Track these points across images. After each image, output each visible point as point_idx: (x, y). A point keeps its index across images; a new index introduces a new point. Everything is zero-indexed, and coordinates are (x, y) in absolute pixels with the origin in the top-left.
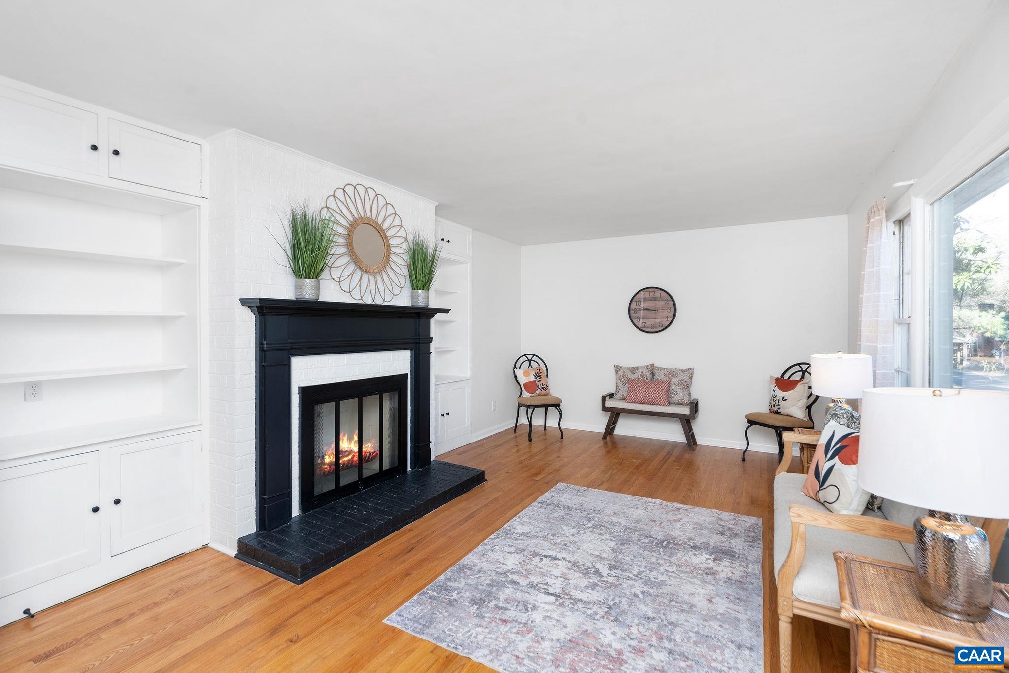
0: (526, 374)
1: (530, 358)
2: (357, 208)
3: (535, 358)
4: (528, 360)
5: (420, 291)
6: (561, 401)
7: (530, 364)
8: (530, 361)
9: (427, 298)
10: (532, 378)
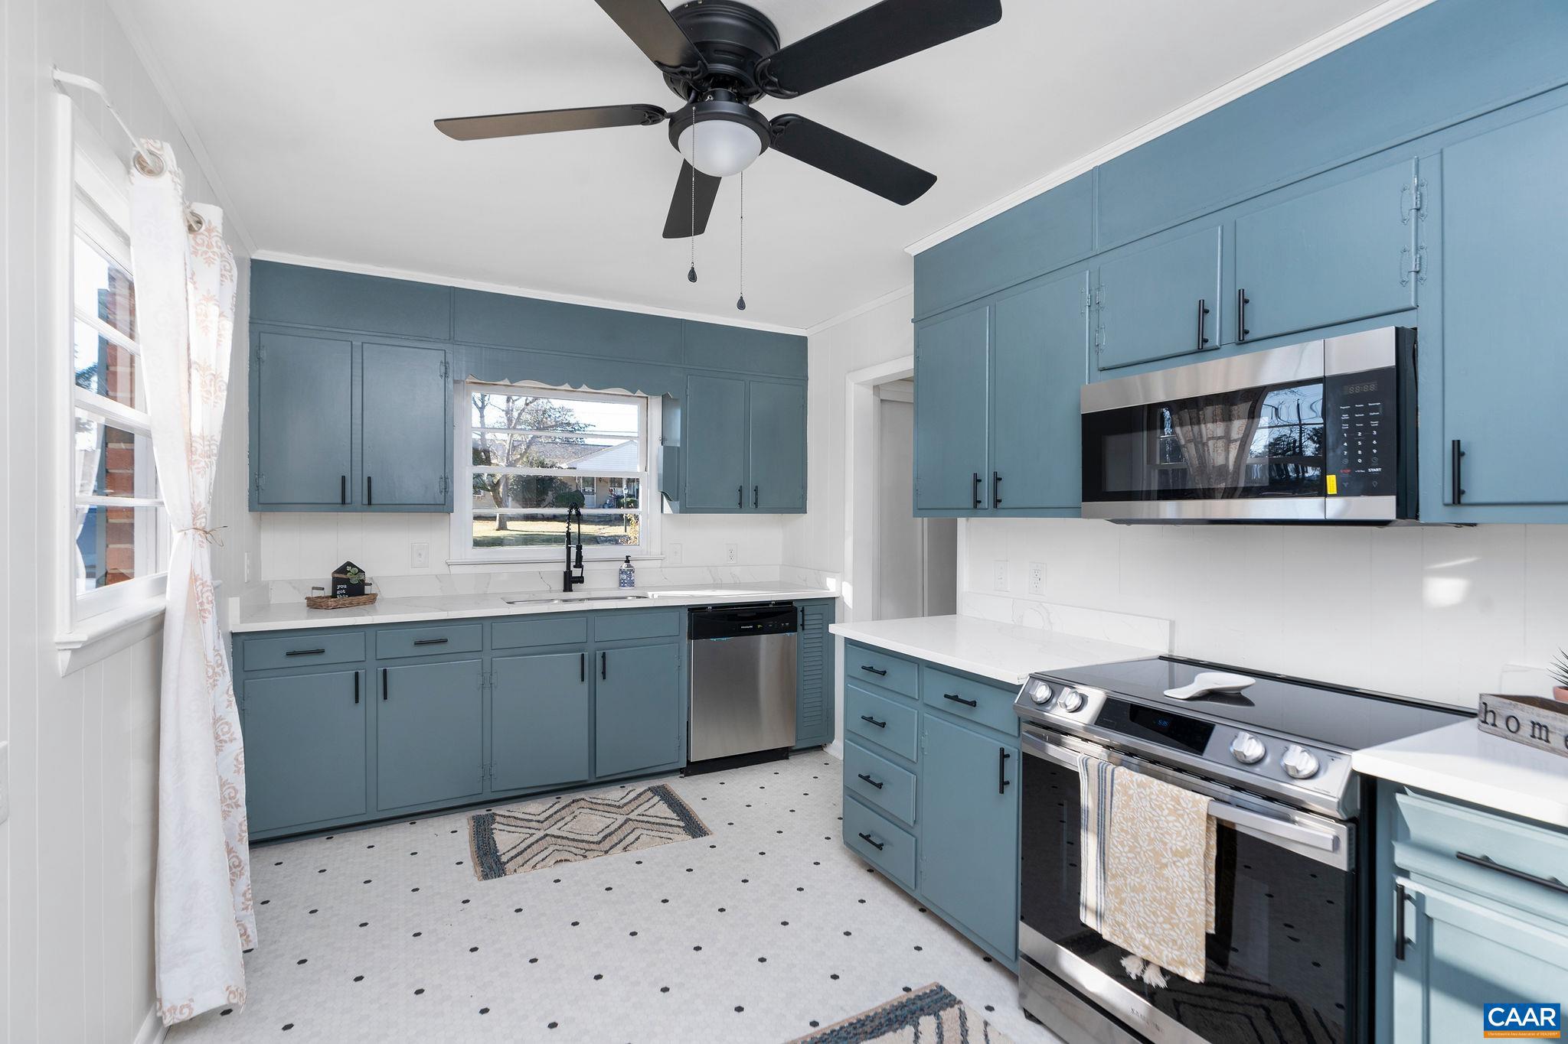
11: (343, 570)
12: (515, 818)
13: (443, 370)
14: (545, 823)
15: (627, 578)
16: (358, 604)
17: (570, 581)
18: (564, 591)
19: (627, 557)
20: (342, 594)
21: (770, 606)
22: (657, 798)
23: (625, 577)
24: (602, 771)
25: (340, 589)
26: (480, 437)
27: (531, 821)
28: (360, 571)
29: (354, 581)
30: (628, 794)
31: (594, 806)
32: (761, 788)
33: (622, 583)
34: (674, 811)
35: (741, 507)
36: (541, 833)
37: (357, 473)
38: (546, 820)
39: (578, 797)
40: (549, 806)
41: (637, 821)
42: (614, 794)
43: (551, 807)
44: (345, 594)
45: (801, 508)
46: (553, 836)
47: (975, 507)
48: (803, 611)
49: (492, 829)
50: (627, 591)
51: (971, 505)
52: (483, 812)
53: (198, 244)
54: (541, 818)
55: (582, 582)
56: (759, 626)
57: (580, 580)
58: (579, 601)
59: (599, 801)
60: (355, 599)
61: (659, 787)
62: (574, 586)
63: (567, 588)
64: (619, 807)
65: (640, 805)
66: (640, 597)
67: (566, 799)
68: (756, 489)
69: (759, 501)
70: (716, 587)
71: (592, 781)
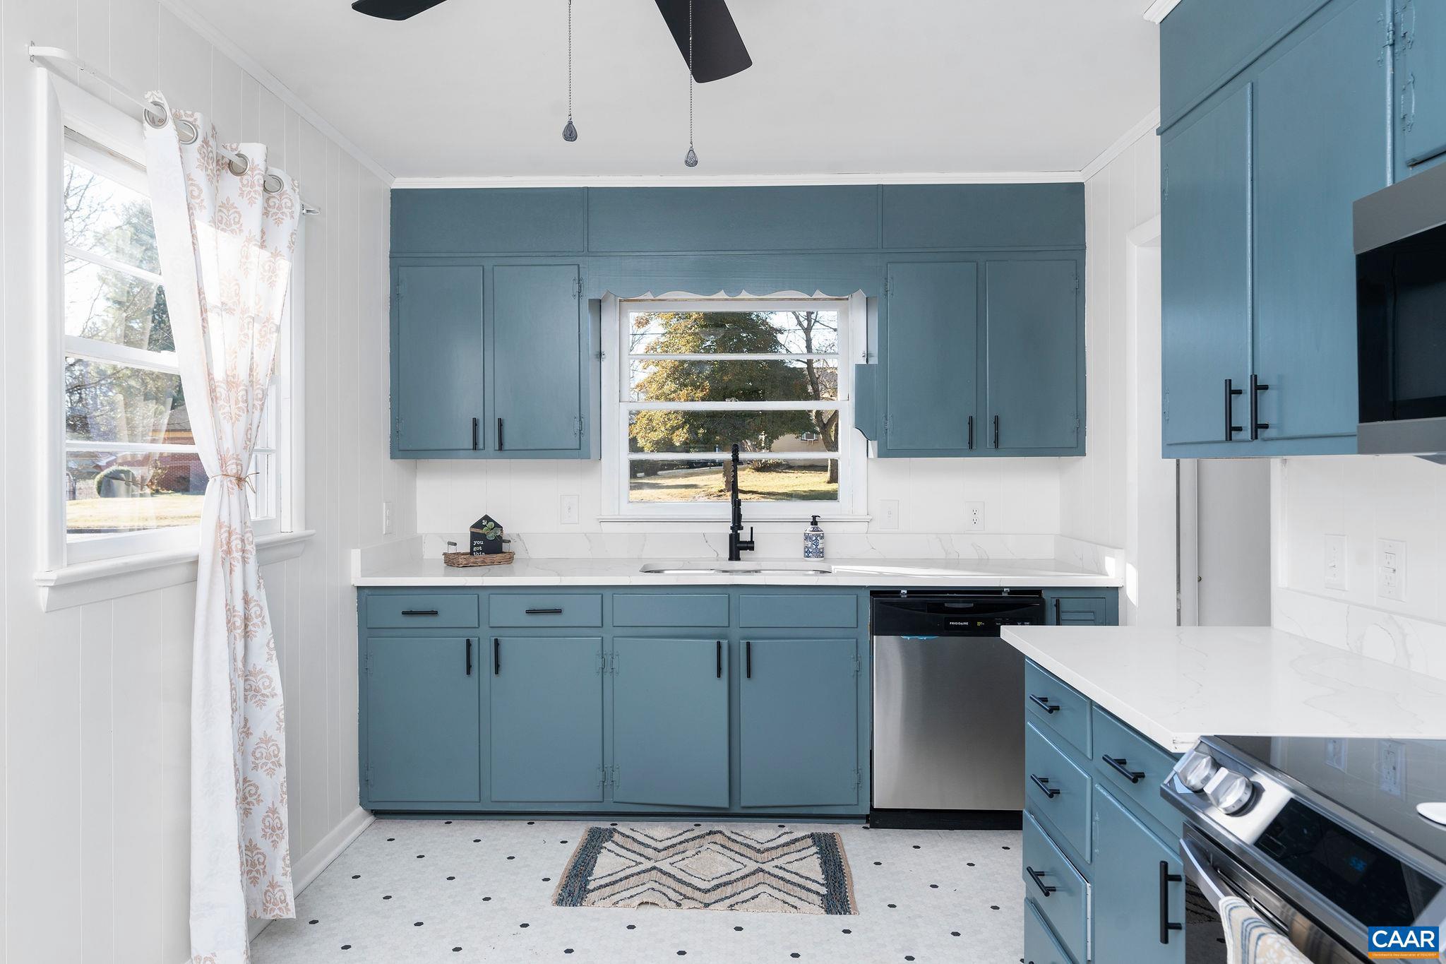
11: (478, 525)
12: (633, 839)
13: (577, 289)
14: (662, 853)
15: (815, 546)
16: (492, 563)
17: (738, 547)
18: (731, 559)
19: (814, 517)
20: (479, 551)
21: (1003, 595)
22: (814, 849)
23: (809, 544)
24: (748, 799)
25: (477, 545)
26: (805, 366)
27: (649, 846)
28: (497, 526)
29: (491, 536)
30: (780, 836)
31: (730, 844)
32: (969, 864)
33: (807, 553)
34: (825, 872)
35: (971, 447)
36: (649, 864)
37: (489, 414)
38: (663, 850)
39: (716, 829)
40: (678, 833)
41: (769, 873)
42: (763, 833)
43: (680, 834)
44: (482, 552)
45: (1078, 449)
46: (661, 871)
47: (1229, 438)
48: (1058, 605)
49: (601, 848)
50: (815, 563)
51: (1222, 435)
52: (605, 825)
53: (243, 185)
54: (660, 846)
55: (752, 549)
56: (979, 624)
57: (750, 546)
58: (742, 574)
59: (739, 839)
60: (489, 558)
61: (825, 835)
63: (734, 556)
64: (758, 851)
65: (785, 855)
66: (824, 572)
67: (706, 827)
68: (997, 421)
69: (1001, 438)
70: (948, 564)
71: (736, 810)
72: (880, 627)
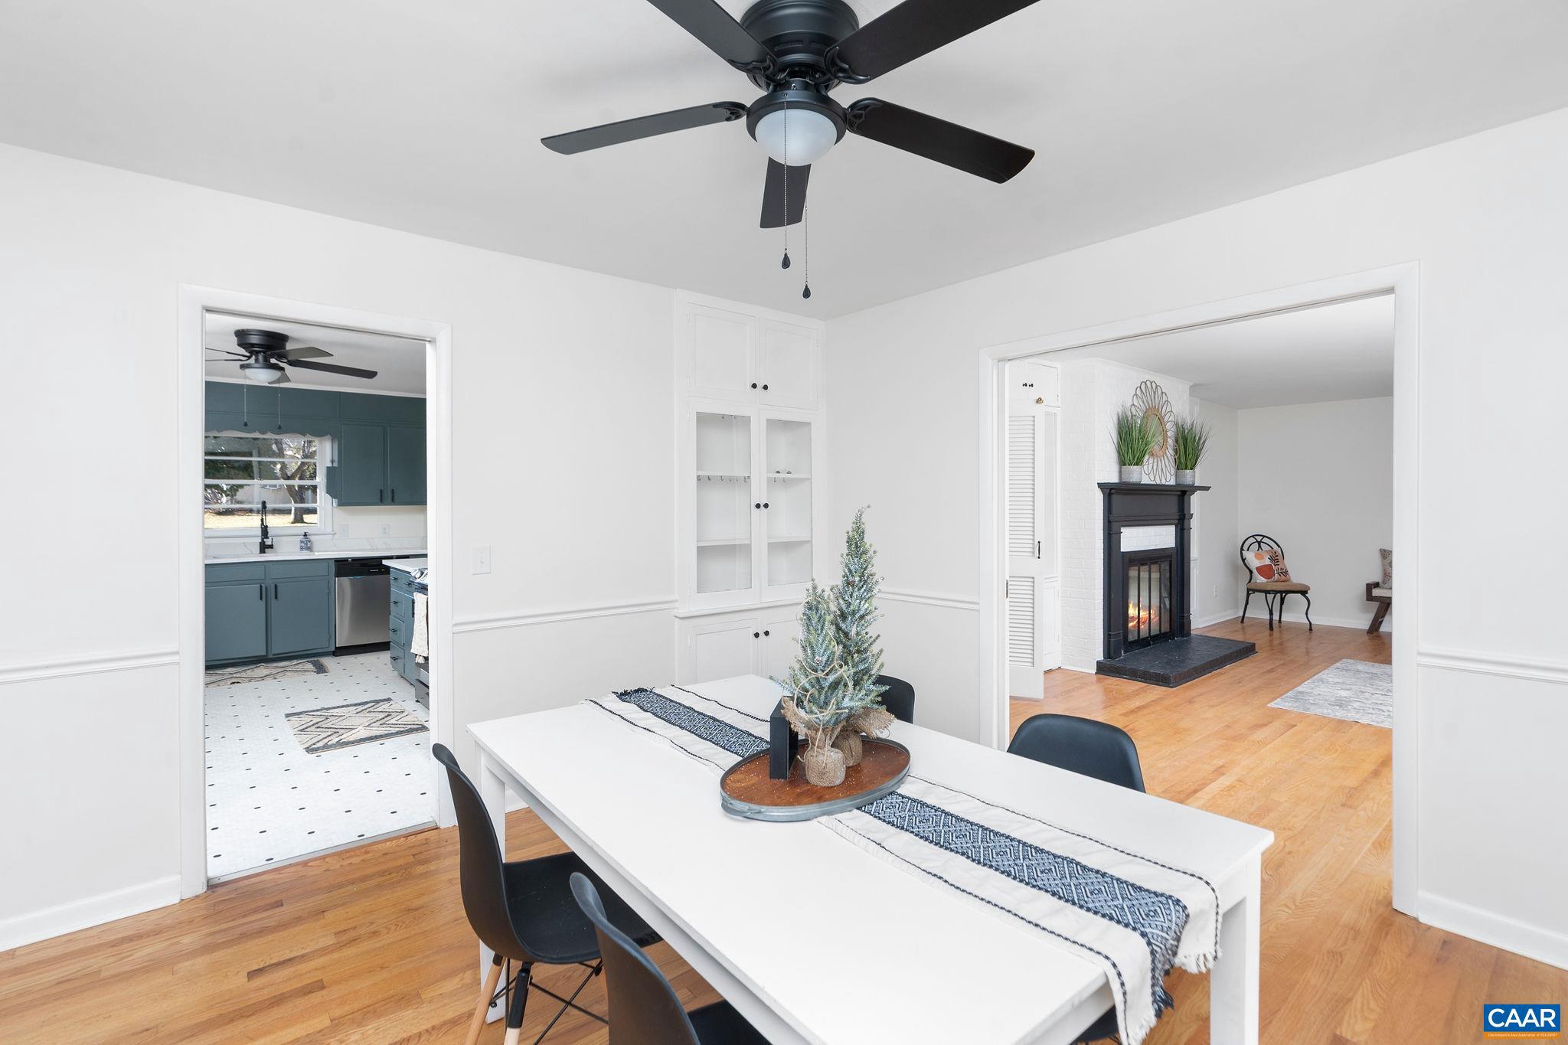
0: (1258, 557)
1: (1259, 540)
2: (1148, 403)
3: (1265, 540)
4: (1257, 541)
5: (1188, 471)
6: (1309, 588)
7: (1260, 547)
8: (1259, 543)
9: (1194, 476)
10: (1268, 562)
14: (234, 674)
15: (306, 542)
17: (264, 548)
18: (262, 552)
19: (305, 533)
22: (309, 664)
23: (303, 543)
24: (277, 649)
30: (292, 663)
33: (302, 549)
34: (315, 667)
36: (229, 676)
40: (239, 669)
41: (290, 670)
42: (283, 663)
43: (241, 669)
46: (236, 677)
50: (306, 550)
55: (272, 548)
56: (383, 570)
58: (269, 556)
61: (314, 660)
62: (266, 550)
64: (283, 667)
65: (296, 666)
66: (310, 553)
68: (393, 491)
69: (396, 497)
70: (372, 550)
71: (271, 656)
72: (339, 574)
